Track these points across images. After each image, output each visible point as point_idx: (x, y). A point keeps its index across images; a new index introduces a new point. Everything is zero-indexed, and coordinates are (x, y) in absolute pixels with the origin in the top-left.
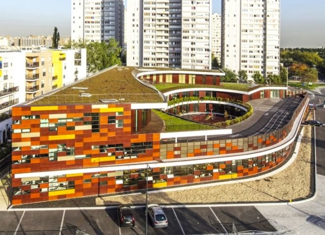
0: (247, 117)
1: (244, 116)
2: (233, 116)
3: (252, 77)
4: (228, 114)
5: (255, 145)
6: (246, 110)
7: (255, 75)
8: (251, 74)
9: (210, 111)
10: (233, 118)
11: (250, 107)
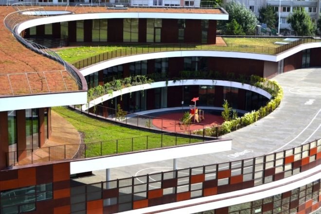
0: (270, 111)
1: (263, 109)
2: (241, 111)
3: (289, 22)
4: (229, 107)
5: (278, 170)
6: (269, 96)
7: (295, 16)
8: (286, 14)
9: (193, 103)
10: (241, 115)
11: (278, 89)
